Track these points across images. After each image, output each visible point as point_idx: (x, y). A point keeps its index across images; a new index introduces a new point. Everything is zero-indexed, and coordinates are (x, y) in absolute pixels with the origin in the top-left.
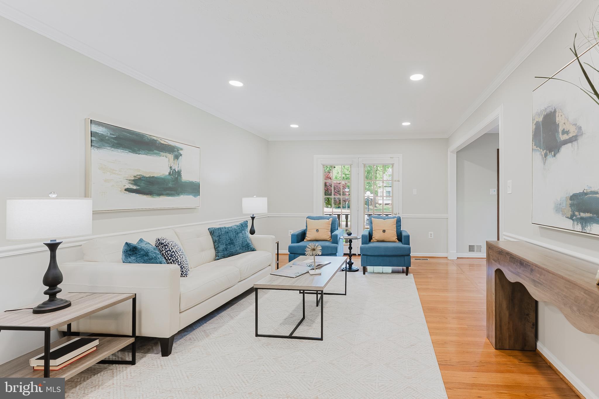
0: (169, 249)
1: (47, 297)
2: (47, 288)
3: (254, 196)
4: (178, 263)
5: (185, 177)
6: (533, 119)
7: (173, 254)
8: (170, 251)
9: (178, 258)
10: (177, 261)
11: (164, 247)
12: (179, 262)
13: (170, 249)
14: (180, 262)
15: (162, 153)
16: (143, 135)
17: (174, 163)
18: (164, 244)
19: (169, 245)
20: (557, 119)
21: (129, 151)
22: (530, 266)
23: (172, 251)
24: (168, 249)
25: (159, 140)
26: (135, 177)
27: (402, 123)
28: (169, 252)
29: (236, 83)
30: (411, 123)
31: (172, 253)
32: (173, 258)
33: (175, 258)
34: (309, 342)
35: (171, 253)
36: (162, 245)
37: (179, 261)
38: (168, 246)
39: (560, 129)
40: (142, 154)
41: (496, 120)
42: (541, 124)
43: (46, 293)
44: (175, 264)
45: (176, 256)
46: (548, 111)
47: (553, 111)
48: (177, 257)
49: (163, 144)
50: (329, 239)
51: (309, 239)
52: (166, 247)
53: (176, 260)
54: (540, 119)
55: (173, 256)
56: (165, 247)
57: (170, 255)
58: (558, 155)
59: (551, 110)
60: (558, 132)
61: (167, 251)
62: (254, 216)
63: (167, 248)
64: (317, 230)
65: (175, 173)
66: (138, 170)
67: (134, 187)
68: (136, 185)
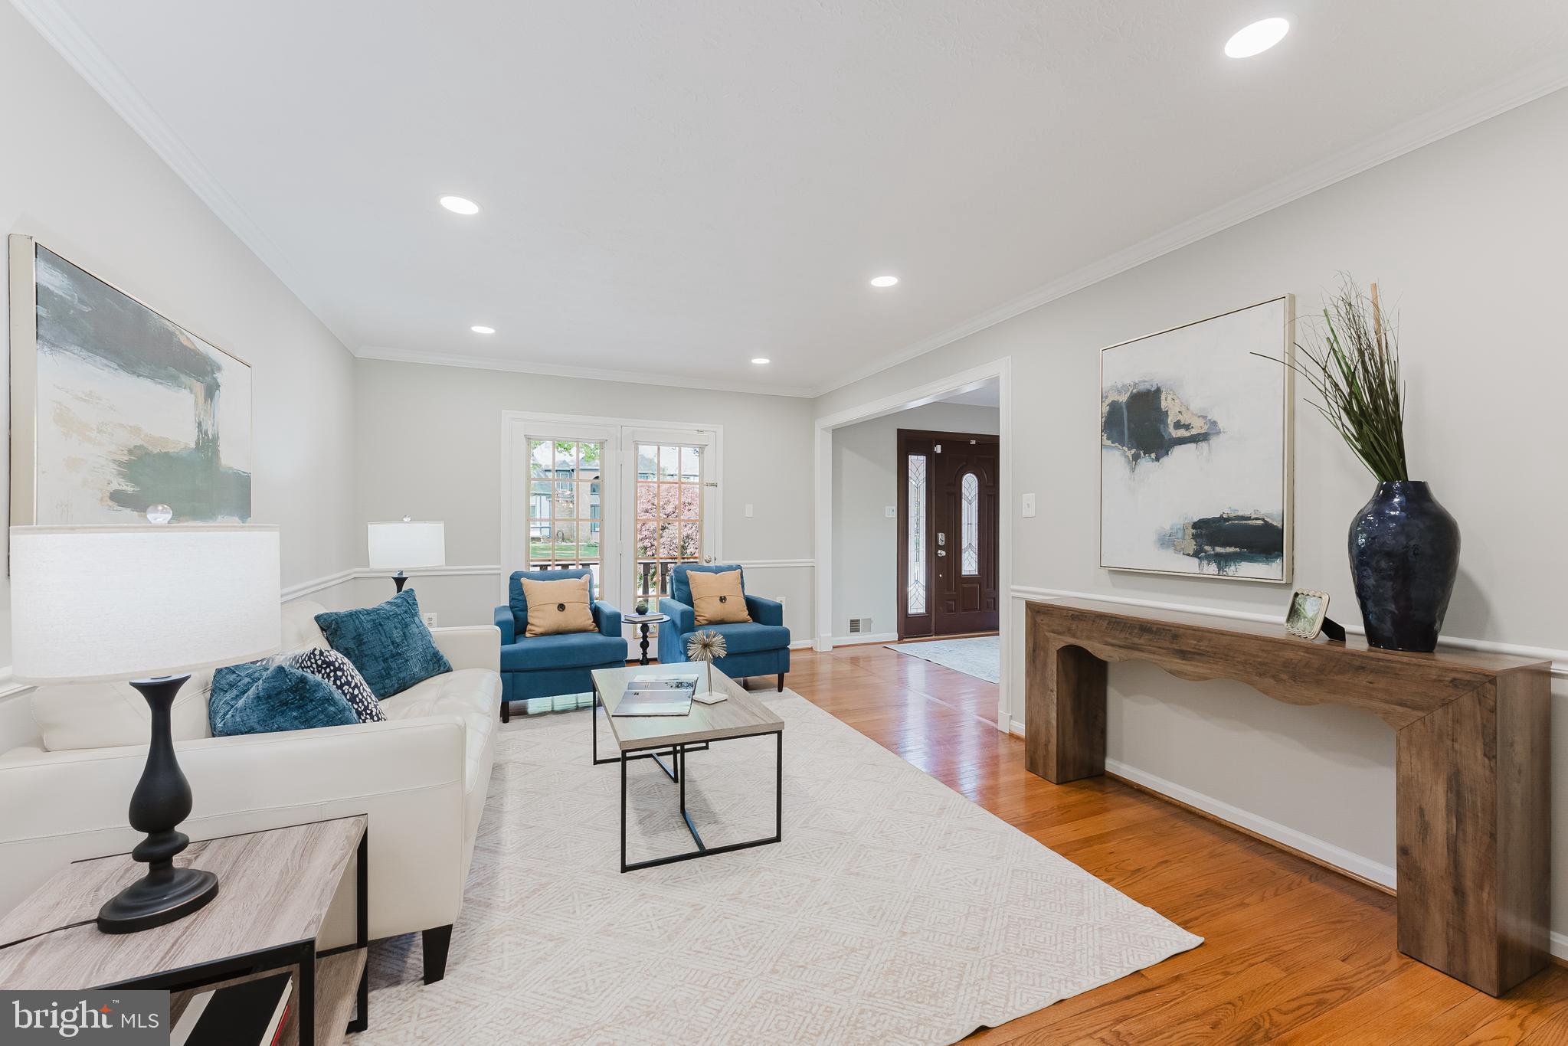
0: (346, 677)
1: (143, 869)
2: (143, 836)
3: (405, 520)
4: (372, 718)
5: (230, 458)
6: (1104, 395)
7: (356, 692)
8: (348, 683)
9: (368, 703)
10: (369, 712)
11: (332, 674)
12: (374, 714)
13: (349, 678)
14: (377, 715)
15: (183, 378)
16: (147, 312)
17: (206, 411)
18: (334, 666)
19: (345, 668)
20: (1163, 404)
21: (119, 365)
22: (1170, 630)
23: (353, 685)
24: (344, 680)
25: (177, 333)
26: (130, 452)
27: (751, 359)
28: (346, 688)
29: (460, 206)
30: (771, 360)
31: (353, 689)
32: (357, 704)
33: (363, 704)
34: (758, 852)
35: (350, 690)
36: (328, 667)
37: (372, 711)
38: (342, 670)
39: (1171, 420)
40: (144, 376)
41: (995, 381)
42: (1124, 407)
43: (139, 855)
44: (364, 721)
45: (363, 697)
46: (1142, 387)
47: (1153, 389)
48: (366, 700)
49: (185, 348)
50: (591, 628)
51: (538, 630)
52: (339, 673)
53: (365, 710)
54: (1123, 398)
55: (357, 699)
56: (335, 673)
57: (348, 698)
58: (1165, 460)
59: (1149, 387)
60: (1166, 425)
61: (342, 685)
62: (404, 576)
63: (341, 677)
64: (561, 607)
65: (208, 445)
66: (136, 431)
67: (129, 489)
68: (131, 479)
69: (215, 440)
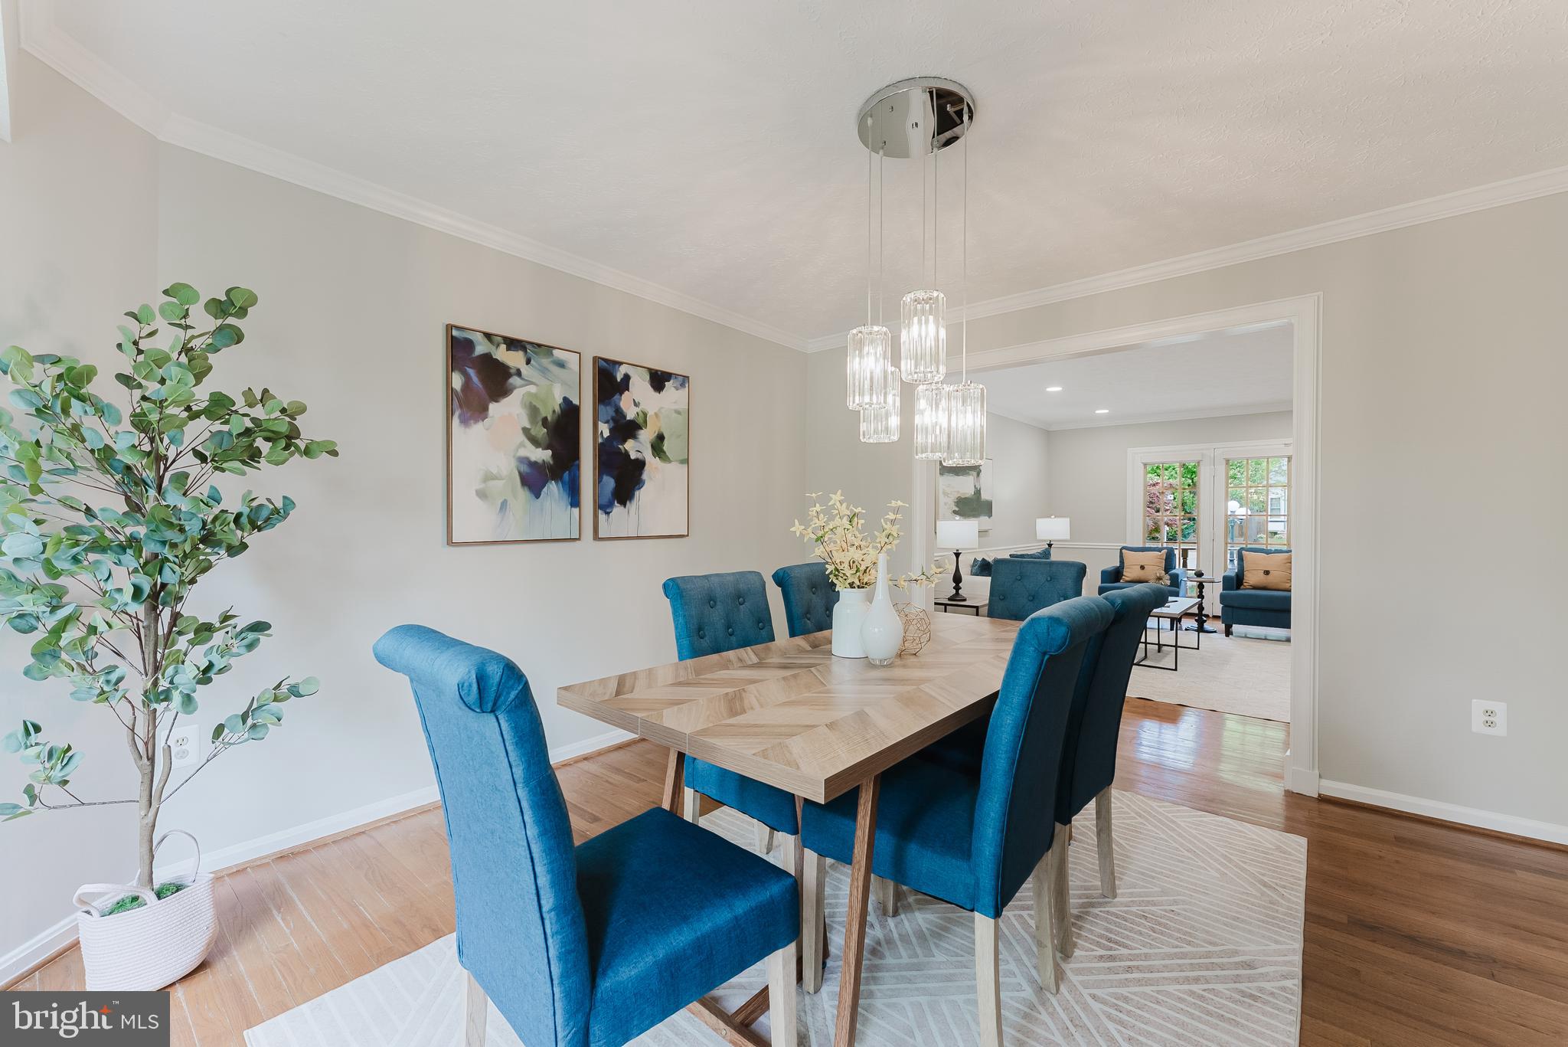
1: (954, 591)
2: (955, 584)
5: (985, 496)
15: (970, 472)
17: (977, 481)
26: (957, 497)
43: (954, 588)
51: (1127, 579)
65: (978, 492)
66: (958, 492)
67: (957, 509)
68: (957, 506)
69: (980, 491)
